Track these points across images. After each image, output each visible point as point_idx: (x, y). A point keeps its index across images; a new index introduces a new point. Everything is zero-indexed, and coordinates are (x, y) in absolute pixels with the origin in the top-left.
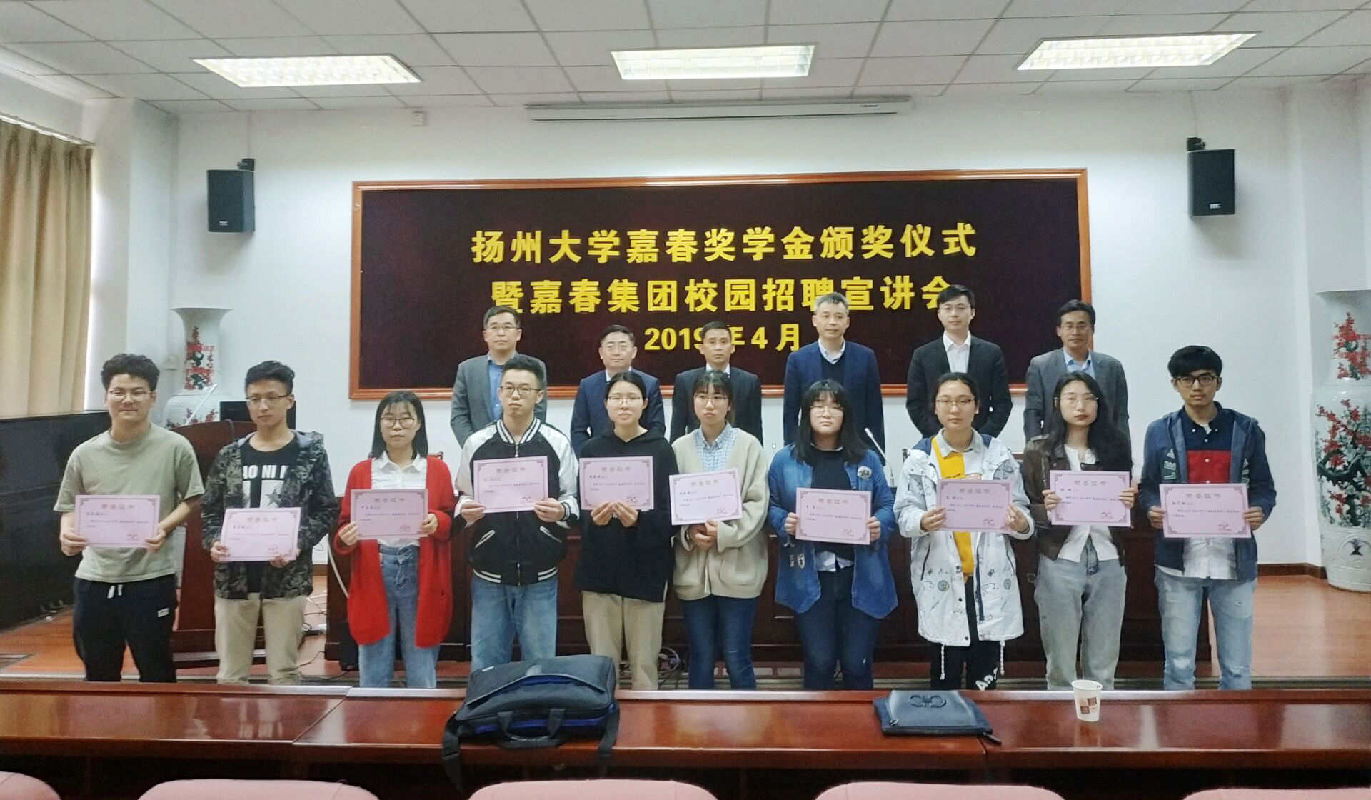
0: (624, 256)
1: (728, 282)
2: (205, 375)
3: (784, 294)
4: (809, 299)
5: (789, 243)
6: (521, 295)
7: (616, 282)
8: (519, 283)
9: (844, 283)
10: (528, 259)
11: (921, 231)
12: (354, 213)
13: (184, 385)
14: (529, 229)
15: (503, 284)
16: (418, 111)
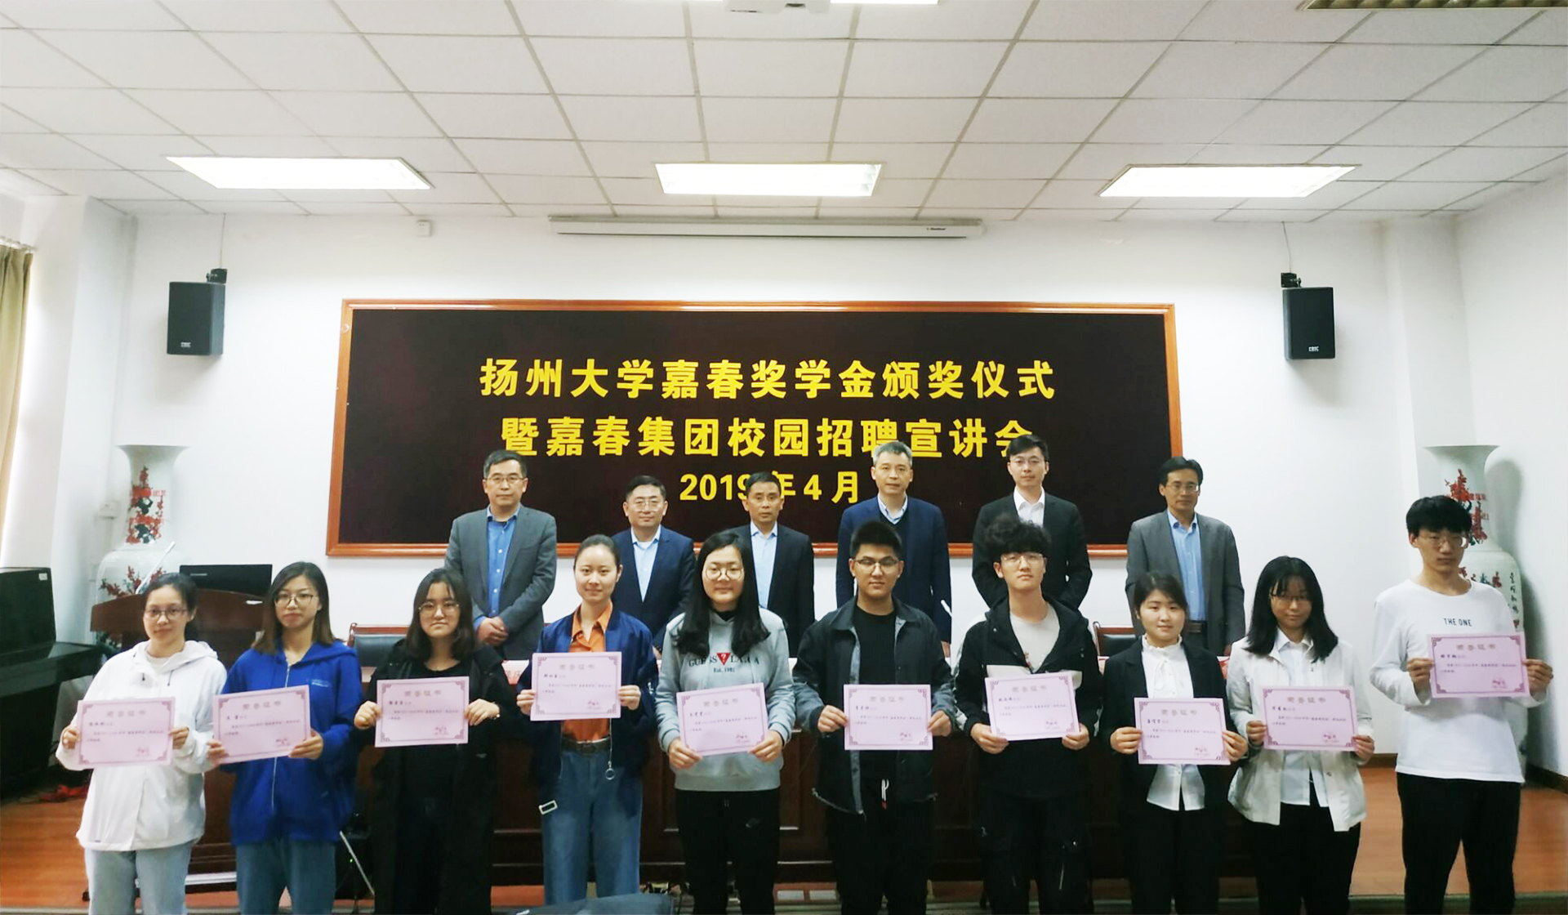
0: (658, 389)
1: (778, 423)
2: (153, 524)
3: (841, 437)
4: (870, 443)
5: (846, 379)
6: (536, 434)
7: (648, 420)
8: (534, 420)
9: (909, 426)
10: (546, 392)
11: (993, 369)
12: (343, 335)
13: (126, 538)
14: (549, 356)
15: (515, 420)
16: (424, 220)
